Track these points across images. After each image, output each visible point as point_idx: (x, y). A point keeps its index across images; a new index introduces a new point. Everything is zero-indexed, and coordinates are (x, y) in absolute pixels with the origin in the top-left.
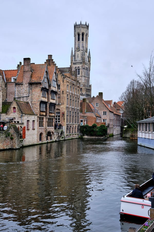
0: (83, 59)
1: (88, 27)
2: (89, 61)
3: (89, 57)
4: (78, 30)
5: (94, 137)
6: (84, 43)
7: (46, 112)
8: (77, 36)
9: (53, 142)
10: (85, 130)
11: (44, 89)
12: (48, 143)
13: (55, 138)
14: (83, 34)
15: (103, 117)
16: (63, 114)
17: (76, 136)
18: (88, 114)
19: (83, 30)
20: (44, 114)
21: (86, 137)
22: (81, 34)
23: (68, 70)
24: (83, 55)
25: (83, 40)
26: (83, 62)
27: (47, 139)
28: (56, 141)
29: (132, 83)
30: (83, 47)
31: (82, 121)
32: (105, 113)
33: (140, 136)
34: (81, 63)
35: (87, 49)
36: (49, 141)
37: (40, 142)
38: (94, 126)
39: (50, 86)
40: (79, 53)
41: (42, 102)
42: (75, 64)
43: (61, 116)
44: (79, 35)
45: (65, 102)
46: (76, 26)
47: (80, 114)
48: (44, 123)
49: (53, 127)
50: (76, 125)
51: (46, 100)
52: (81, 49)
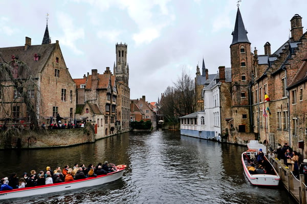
0: (123, 70)
1: (126, 46)
2: (128, 72)
3: (128, 69)
4: (119, 49)
5: (142, 130)
6: (124, 59)
7: (109, 112)
8: (118, 53)
9: (114, 135)
10: (134, 125)
11: (108, 94)
12: (111, 136)
13: (115, 132)
14: (123, 52)
15: (146, 114)
16: (120, 113)
17: (128, 130)
18: (136, 113)
19: (123, 49)
20: (108, 113)
21: (135, 130)
22: (121, 51)
23: (121, 79)
24: (123, 67)
25: (123, 56)
26: (123, 72)
27: (110, 133)
28: (116, 135)
29: (168, 88)
30: (123, 61)
31: (131, 118)
32: (147, 111)
33: (183, 128)
34: (122, 73)
35: (126, 63)
36: (112, 134)
37: (106, 136)
38: (142, 122)
39: (112, 91)
40: (120, 66)
41: (107, 104)
42: (117, 74)
43: (118, 115)
44: (120, 52)
45: (121, 104)
46: (117, 46)
47: (130, 113)
48: (108, 120)
49: (114, 124)
50: (128, 121)
51: (109, 102)
52: (121, 62)
